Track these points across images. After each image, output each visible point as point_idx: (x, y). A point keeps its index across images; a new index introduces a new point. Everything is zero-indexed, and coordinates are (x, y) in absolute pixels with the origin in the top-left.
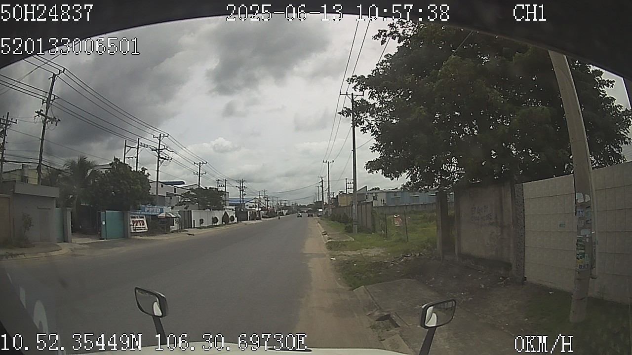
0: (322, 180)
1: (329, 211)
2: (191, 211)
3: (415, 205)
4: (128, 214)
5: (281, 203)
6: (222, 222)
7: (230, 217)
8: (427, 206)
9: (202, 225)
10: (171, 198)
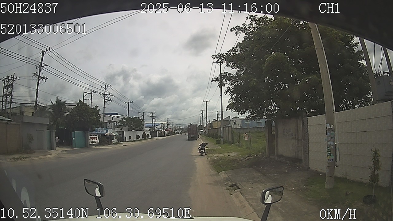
0: (203, 113)
1: (207, 131)
2: (124, 131)
3: (259, 127)
4: (88, 133)
5: (177, 127)
6: (142, 138)
7: (147, 134)
9: (130, 140)
10: (110, 123)
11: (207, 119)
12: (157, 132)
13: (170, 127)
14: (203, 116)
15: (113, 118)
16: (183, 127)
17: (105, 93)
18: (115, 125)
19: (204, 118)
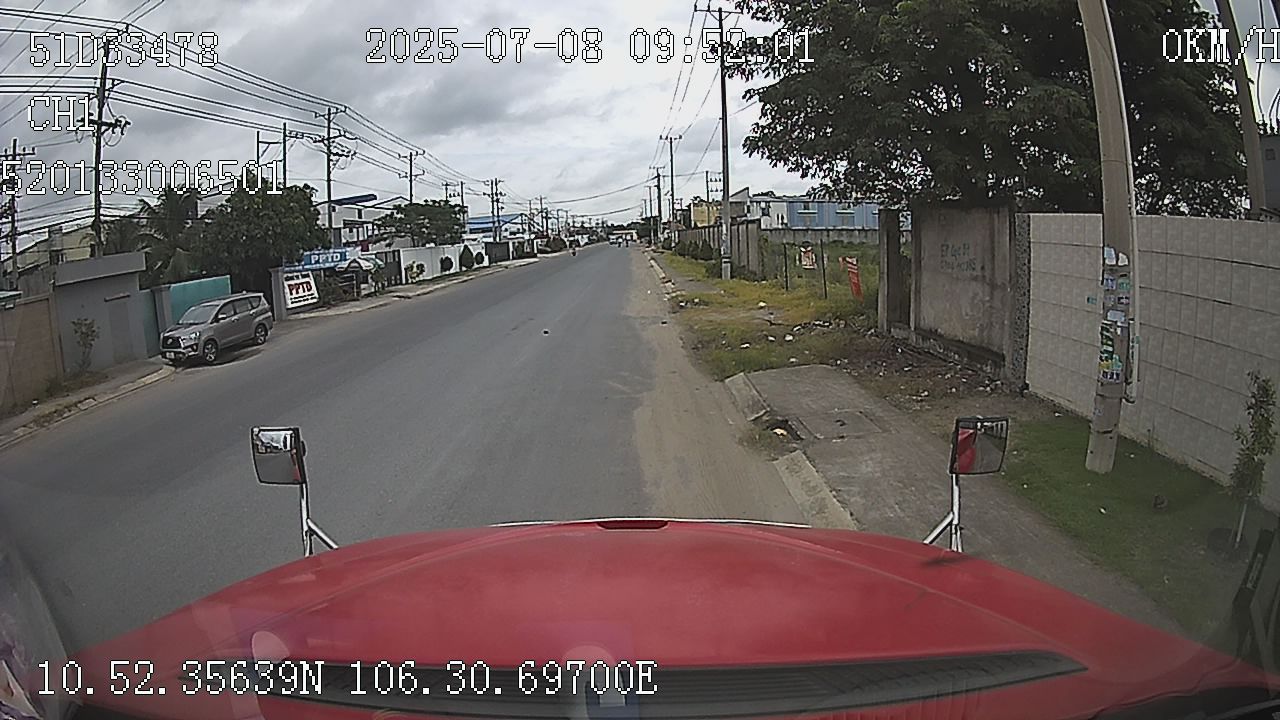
0: (659, 176)
2: (398, 251)
5: (574, 222)
6: (461, 269)
7: (474, 255)
9: (421, 279)
10: (351, 231)
11: (672, 195)
12: (508, 243)
13: (550, 226)
14: (658, 187)
15: (360, 211)
16: (594, 225)
17: (329, 133)
18: (370, 233)
19: (663, 193)
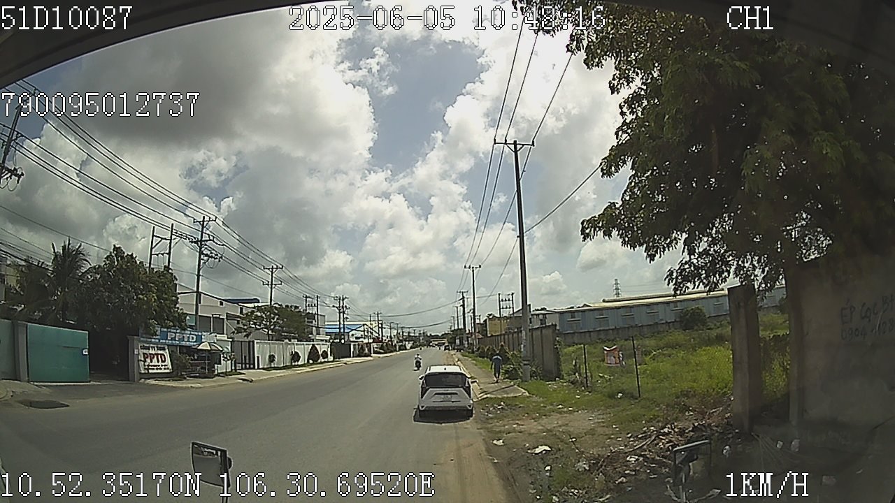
0: (463, 297)
2: (253, 342)
3: (603, 330)
4: (136, 341)
5: (403, 333)
6: (308, 359)
7: (320, 353)
8: (620, 331)
9: (273, 366)
11: (474, 312)
12: (350, 344)
13: (384, 334)
14: (463, 306)
16: (417, 335)
17: (202, 237)
19: (466, 312)
